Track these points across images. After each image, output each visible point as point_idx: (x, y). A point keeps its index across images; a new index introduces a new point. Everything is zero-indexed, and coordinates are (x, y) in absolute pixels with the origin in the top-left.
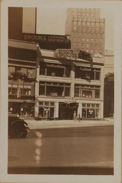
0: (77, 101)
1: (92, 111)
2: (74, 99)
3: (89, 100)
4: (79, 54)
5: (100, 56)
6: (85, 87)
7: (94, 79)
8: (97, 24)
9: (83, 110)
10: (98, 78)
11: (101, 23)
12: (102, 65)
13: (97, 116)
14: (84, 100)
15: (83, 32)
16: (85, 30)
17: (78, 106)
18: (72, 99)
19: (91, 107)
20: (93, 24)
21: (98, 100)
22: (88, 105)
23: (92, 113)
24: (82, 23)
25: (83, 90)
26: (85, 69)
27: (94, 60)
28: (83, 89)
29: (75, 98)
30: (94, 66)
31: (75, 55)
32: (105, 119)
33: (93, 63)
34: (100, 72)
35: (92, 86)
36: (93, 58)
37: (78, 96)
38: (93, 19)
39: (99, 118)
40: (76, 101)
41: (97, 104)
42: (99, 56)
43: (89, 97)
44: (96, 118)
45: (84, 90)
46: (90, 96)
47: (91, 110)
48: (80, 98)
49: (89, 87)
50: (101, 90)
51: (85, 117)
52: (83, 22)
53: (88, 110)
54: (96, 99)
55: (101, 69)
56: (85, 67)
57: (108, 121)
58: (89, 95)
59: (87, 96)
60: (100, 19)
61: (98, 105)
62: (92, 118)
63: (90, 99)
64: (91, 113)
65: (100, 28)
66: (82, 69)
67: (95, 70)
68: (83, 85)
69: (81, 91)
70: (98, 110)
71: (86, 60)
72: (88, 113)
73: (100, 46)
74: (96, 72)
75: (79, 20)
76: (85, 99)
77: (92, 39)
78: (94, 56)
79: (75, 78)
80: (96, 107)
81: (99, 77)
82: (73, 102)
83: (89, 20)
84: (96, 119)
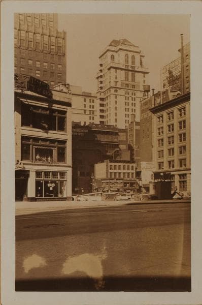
0: (27, 168)
1: (53, 185)
2: (20, 164)
3: (48, 165)
4: (28, 82)
5: (65, 90)
6: (40, 142)
7: (55, 130)
8: (53, 39)
9: (38, 184)
10: (62, 128)
11: (59, 39)
12: (69, 105)
13: (61, 193)
14: (38, 165)
15: (29, 49)
16: (32, 46)
17: (28, 176)
18: (17, 164)
19: (51, 178)
20: (46, 38)
21: (63, 164)
22: (47, 174)
23: (53, 188)
24: (27, 34)
25: (36, 147)
26: (40, 111)
27: (55, 96)
28: (36, 145)
29: (23, 162)
30: (55, 106)
31: (22, 83)
32: (74, 197)
33: (53, 100)
34: (66, 117)
35: (53, 141)
36: (53, 92)
37: (28, 159)
38: (47, 30)
39: (65, 196)
40: (24, 168)
41: (60, 173)
42: (62, 90)
43: (47, 160)
44: (60, 196)
45: (39, 147)
46: (49, 159)
47: (52, 183)
48: (32, 162)
49: (48, 143)
50: (67, 147)
51: (42, 196)
52: (30, 33)
53: (46, 182)
54: (60, 164)
55: (66, 112)
56: (40, 107)
57: (79, 200)
58: (47, 157)
59: (44, 159)
60: (58, 32)
61: (63, 174)
62: (53, 197)
63: (49, 163)
64: (51, 189)
65: (58, 47)
66: (34, 111)
67: (57, 113)
68: (36, 139)
69: (34, 149)
70: (63, 182)
71: (42, 95)
72: (47, 189)
73: (59, 76)
74: (59, 117)
75: (21, 28)
76: (40, 163)
77: (45, 64)
78: (55, 89)
79: (22, 126)
80: (59, 178)
81: (64, 126)
82: (19, 169)
83: (40, 30)
84: (60, 198)
